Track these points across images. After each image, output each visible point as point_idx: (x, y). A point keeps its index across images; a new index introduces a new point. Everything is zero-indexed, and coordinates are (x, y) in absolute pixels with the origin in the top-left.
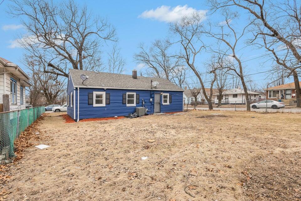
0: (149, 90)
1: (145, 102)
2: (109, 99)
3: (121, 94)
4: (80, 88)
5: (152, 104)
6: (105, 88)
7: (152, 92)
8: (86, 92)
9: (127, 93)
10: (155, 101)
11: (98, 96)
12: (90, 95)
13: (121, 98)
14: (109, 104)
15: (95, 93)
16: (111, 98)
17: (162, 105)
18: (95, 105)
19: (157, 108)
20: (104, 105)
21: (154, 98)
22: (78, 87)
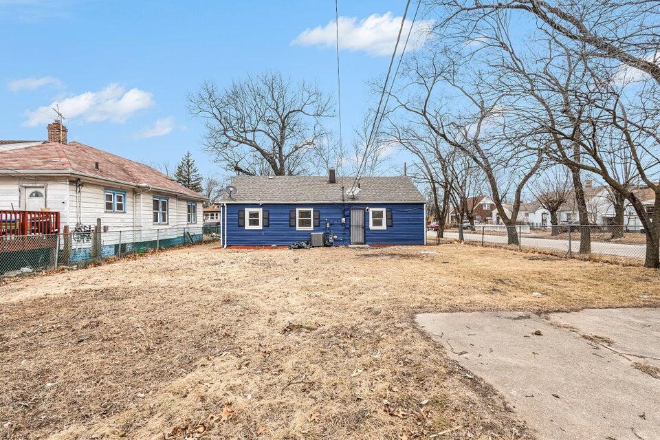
0: (340, 204)
1: (331, 225)
2: (268, 219)
3: (287, 211)
4: (227, 204)
5: (347, 228)
6: (261, 202)
7: (346, 207)
8: (236, 210)
9: (298, 210)
10: (353, 223)
11: (251, 215)
12: (241, 213)
13: (288, 217)
14: (268, 226)
15: (247, 211)
16: (271, 217)
17: (369, 229)
18: (247, 227)
19: (357, 235)
20: (260, 227)
21: (349, 216)
22: (225, 202)
